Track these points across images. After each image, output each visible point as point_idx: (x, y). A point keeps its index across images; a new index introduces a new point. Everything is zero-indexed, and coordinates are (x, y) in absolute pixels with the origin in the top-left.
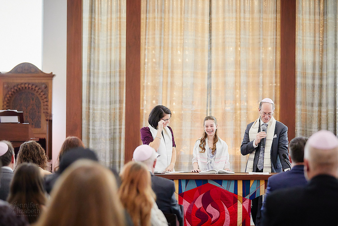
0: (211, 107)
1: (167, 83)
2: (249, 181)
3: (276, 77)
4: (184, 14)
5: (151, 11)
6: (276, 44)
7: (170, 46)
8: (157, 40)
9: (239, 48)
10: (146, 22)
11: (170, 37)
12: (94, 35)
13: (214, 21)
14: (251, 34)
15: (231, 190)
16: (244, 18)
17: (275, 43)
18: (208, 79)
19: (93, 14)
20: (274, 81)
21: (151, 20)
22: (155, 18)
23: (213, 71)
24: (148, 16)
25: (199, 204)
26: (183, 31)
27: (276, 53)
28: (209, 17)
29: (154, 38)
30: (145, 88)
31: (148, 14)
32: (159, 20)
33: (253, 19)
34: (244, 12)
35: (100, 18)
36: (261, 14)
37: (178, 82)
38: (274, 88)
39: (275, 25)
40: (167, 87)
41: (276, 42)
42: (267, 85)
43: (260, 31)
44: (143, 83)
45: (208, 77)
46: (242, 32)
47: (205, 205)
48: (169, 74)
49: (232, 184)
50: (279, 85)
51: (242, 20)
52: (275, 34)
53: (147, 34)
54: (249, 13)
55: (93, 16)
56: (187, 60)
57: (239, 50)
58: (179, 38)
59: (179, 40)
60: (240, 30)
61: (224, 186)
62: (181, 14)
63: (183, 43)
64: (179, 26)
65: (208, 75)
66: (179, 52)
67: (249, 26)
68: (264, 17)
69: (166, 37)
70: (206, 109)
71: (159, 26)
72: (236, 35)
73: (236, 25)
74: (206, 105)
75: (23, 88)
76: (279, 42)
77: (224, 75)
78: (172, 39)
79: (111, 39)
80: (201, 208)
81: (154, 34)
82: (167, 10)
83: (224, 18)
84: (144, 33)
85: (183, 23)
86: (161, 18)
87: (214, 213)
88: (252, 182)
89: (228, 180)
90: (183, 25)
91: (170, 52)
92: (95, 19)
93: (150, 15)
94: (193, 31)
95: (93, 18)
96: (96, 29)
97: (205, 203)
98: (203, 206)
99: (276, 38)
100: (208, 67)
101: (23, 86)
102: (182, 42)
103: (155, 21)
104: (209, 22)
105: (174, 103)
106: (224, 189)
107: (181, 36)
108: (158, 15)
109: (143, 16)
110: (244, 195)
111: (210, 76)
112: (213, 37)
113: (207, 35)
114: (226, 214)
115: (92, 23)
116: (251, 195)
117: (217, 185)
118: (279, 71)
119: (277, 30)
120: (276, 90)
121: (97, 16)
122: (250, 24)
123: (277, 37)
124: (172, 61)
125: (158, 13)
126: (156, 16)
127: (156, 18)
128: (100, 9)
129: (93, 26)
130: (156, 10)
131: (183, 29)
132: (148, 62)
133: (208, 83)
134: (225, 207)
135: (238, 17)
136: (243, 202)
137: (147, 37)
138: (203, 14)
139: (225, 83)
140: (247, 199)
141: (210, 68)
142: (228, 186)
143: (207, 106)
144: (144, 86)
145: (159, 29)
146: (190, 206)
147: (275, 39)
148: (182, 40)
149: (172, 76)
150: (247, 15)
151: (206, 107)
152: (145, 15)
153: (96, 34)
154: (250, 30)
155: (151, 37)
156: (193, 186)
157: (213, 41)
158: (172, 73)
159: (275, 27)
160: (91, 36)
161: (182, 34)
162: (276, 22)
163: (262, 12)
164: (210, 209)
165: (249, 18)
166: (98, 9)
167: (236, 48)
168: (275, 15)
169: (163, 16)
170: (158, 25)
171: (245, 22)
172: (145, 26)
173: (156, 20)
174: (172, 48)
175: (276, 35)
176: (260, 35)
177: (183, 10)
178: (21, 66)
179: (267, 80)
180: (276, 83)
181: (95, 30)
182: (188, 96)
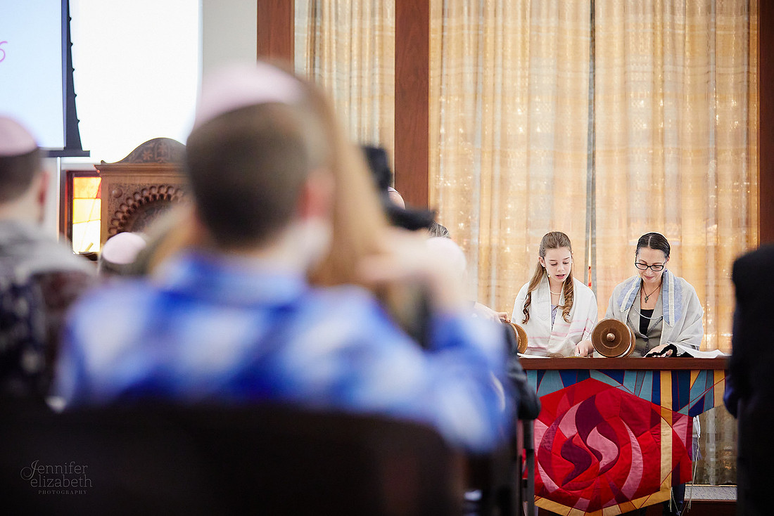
0: (595, 234)
1: (492, 178)
2: (687, 374)
3: (748, 160)
4: (531, 17)
5: (454, 14)
6: (748, 86)
7: (499, 90)
8: (469, 77)
9: (662, 102)
10: (443, 36)
11: (499, 70)
12: (321, 67)
13: (600, 34)
14: (688, 63)
15: (646, 394)
16: (673, 26)
17: (745, 83)
18: (588, 168)
19: (318, 19)
20: (744, 175)
21: (453, 34)
22: (462, 27)
23: (599, 148)
24: (446, 24)
25: (568, 429)
26: (527, 59)
27: (748, 107)
28: (589, 25)
29: (462, 73)
30: (441, 194)
31: (446, 19)
32: (472, 32)
33: (692, 28)
34: (673, 13)
35: (334, 28)
36: (713, 15)
37: (517, 183)
38: (744, 190)
39: (746, 42)
40: (492, 188)
41: (748, 82)
42: (728, 182)
43: (708, 55)
44: (438, 180)
45: (589, 165)
46: (668, 58)
47: (584, 429)
48: (497, 158)
49: (648, 382)
50: (755, 183)
51: (668, 30)
52: (746, 63)
53: (444, 65)
54: (685, 15)
55: (318, 24)
56: (538, 130)
57: (662, 105)
58: (519, 73)
59: (519, 79)
60: (663, 53)
61: (629, 385)
62: (524, 17)
63: (529, 84)
64: (519, 46)
65: (588, 159)
66: (519, 110)
67: (684, 45)
68: (718, 23)
69: (489, 72)
70: (584, 240)
71: (472, 45)
72: (654, 65)
73: (654, 42)
74: (585, 231)
75: (154, 196)
76: (755, 81)
77: (627, 161)
78: (503, 76)
79: (360, 77)
80: (574, 436)
81: (462, 65)
82: (490, 9)
83: (625, 26)
84: (438, 64)
85: (527, 39)
86: (478, 28)
87: (606, 448)
88: (694, 377)
89: (638, 371)
90: (528, 45)
91: (499, 106)
92: (322, 31)
93: (452, 22)
94: (551, 56)
95: (318, 29)
96: (326, 54)
97: (584, 425)
98: (579, 432)
99: (748, 72)
100: (589, 140)
101: (154, 192)
102: (527, 84)
103: (463, 35)
104: (589, 35)
105: (509, 229)
106: (627, 391)
107: (523, 68)
108: (469, 20)
109: (434, 23)
110: (676, 406)
111: (592, 163)
112: (600, 71)
113: (585, 66)
114: (634, 452)
115: (315, 41)
116: (691, 405)
117: (613, 383)
118: (756, 147)
119: (751, 54)
120: (748, 196)
121: (326, 23)
122: (687, 39)
123: (751, 68)
124: (503, 125)
125: (469, 15)
126: (466, 22)
127: (466, 28)
128: (333, 9)
129: (318, 46)
130: (466, 9)
131: (528, 52)
132: (447, 136)
133: (588, 177)
134: (632, 435)
135: (658, 23)
136: (674, 423)
137: (445, 71)
138: (576, 17)
139: (628, 179)
140: (683, 415)
141: (592, 143)
142: (638, 386)
143: (587, 231)
144: (437, 191)
145: (471, 52)
146: (548, 432)
147: (746, 74)
148: (527, 79)
149: (504, 163)
150: (680, 19)
151: (584, 234)
152: (439, 21)
153: (326, 67)
154: (687, 54)
155: (453, 71)
156: (553, 385)
157: (600, 80)
158: (504, 155)
159: (746, 46)
160: (314, 71)
161: (527, 64)
162: (749, 33)
163: (713, 11)
164: (596, 439)
165: (684, 25)
166: (330, 7)
167: (654, 103)
168: (746, 19)
169: (481, 23)
170: (469, 44)
171: (673, 35)
172: (439, 46)
173: (466, 31)
174: (503, 96)
175: (749, 65)
176: (708, 63)
177: (529, 9)
178: (151, 145)
179: (727, 172)
180: (749, 179)
181: (321, 57)
182: (541, 209)
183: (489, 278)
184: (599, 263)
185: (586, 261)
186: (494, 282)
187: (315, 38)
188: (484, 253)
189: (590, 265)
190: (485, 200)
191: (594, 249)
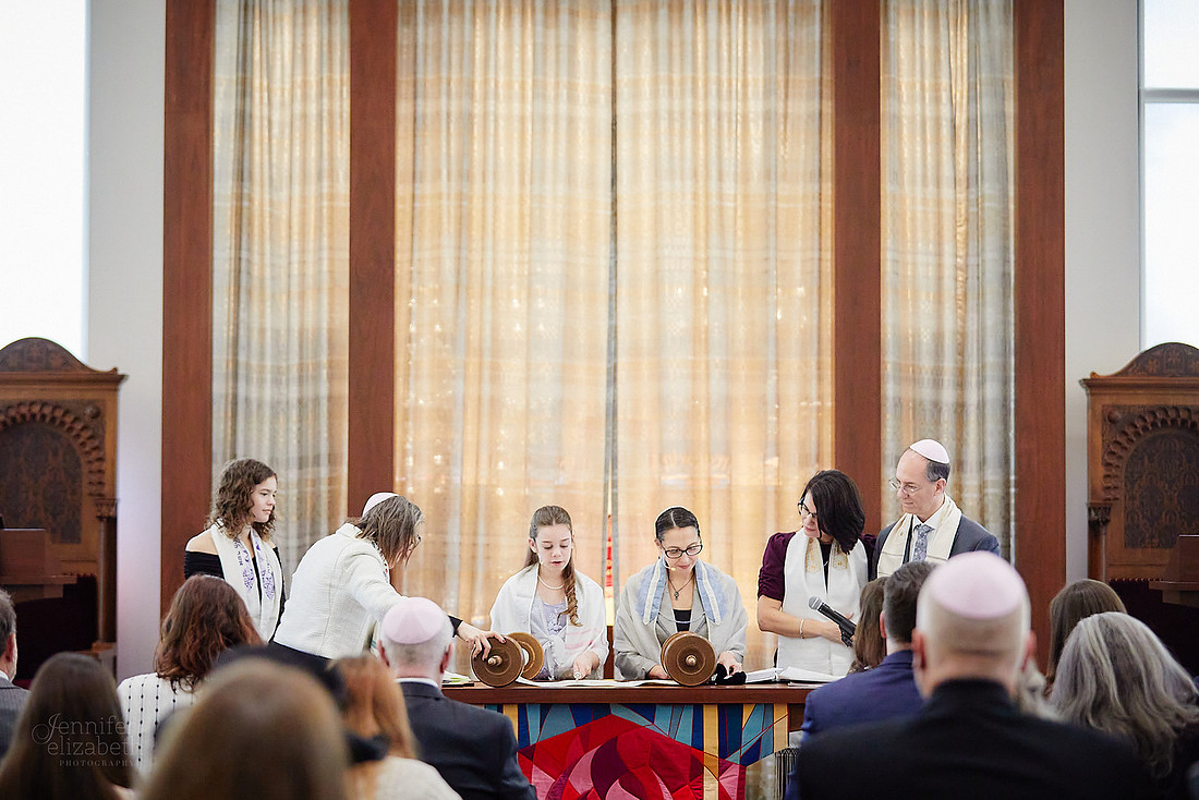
0: (616, 474)
1: (480, 399)
2: (739, 708)
3: (820, 379)
4: (531, 183)
5: (428, 177)
6: (820, 278)
7: (489, 283)
8: (449, 265)
9: (705, 289)
10: (413, 208)
11: (489, 254)
12: (249, 250)
13: (623, 207)
14: (740, 245)
15: (684, 736)
16: (721, 197)
17: (816, 274)
18: (608, 386)
19: (246, 184)
20: (814, 393)
21: (428, 204)
22: (439, 196)
23: (622, 361)
24: (418, 192)
25: (582, 782)
26: (527, 238)
27: (820, 306)
28: (609, 194)
29: (439, 258)
30: (411, 416)
31: (417, 185)
32: (453, 203)
33: (746, 197)
34: (720, 178)
35: (267, 197)
36: (773, 182)
37: (513, 399)
38: (814, 415)
39: (817, 218)
40: (479, 414)
41: (820, 271)
42: (792, 406)
43: (767, 236)
44: (406, 397)
45: (608, 382)
46: (714, 240)
47: (602, 783)
48: (486, 372)
49: (687, 719)
50: (829, 403)
51: (714, 202)
52: (816, 246)
53: (416, 246)
54: (736, 182)
55: (246, 191)
56: (541, 327)
57: (705, 294)
58: (515, 257)
59: (516, 265)
60: (707, 232)
61: (662, 724)
62: (522, 182)
63: (530, 274)
64: (516, 221)
65: (608, 373)
66: (515, 301)
67: (735, 222)
68: (780, 193)
69: (476, 256)
70: (602, 482)
71: (452, 220)
72: (696, 248)
73: (695, 217)
74: (603, 470)
75: (23, 416)
76: (829, 270)
77: (659, 375)
78: (494, 260)
79: (303, 263)
80: (589, 791)
81: (439, 246)
82: (477, 171)
83: (657, 197)
84: (407, 244)
85: (527, 212)
86: (460, 197)
88: (747, 713)
89: (674, 705)
90: (527, 220)
91: (488, 302)
92: (251, 200)
93: (426, 188)
94: (559, 237)
95: (245, 198)
96: (256, 230)
97: (602, 778)
98: (595, 786)
99: (820, 259)
100: (609, 348)
101: (24, 410)
102: (526, 273)
103: (440, 207)
104: (609, 207)
105: (501, 464)
106: (659, 732)
107: (521, 252)
108: (449, 187)
109: (402, 190)
110: (724, 751)
111: (613, 379)
112: (623, 256)
113: (604, 249)
115: (241, 214)
116: (744, 750)
117: (641, 721)
118: (830, 360)
119: (823, 233)
120: (820, 421)
121: (257, 189)
122: (739, 213)
123: (823, 254)
124: (495, 329)
125: (449, 180)
126: (444, 190)
127: (445, 197)
128: (266, 170)
129: (245, 220)
130: (444, 172)
131: (527, 230)
132: (419, 336)
133: (608, 399)
134: (662, 785)
135: (701, 192)
136: (721, 772)
137: (416, 256)
138: (592, 184)
139: (660, 402)
140: (732, 763)
141: (613, 353)
142: (674, 726)
143: (606, 471)
144: (406, 410)
145: (452, 230)
146: (554, 787)
147: (816, 262)
148: (526, 266)
149: (495, 379)
150: (729, 187)
151: (602, 475)
152: (409, 188)
153: (256, 248)
154: (740, 233)
155: (427, 254)
156: (562, 724)
157: (623, 269)
158: (495, 367)
159: (817, 224)
160: (240, 253)
161: (526, 245)
162: (820, 208)
163: (773, 177)
164: (618, 796)
165: (736, 196)
166: (262, 168)
167: (695, 290)
168: (817, 188)
169: (465, 191)
170: (449, 218)
171: (721, 209)
172: (408, 220)
173: (444, 202)
174: (494, 290)
175: (820, 250)
176: (767, 248)
177: (529, 172)
178: (19, 347)
179: (792, 390)
180: (820, 398)
181: (250, 235)
182: (545, 442)
183: (475, 534)
184: (621, 512)
185: (605, 511)
186: (481, 540)
187: (241, 209)
188: (468, 500)
189: (609, 512)
190: (470, 428)
191: (615, 495)
